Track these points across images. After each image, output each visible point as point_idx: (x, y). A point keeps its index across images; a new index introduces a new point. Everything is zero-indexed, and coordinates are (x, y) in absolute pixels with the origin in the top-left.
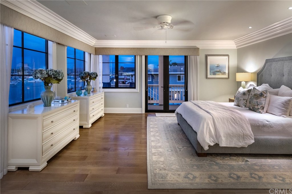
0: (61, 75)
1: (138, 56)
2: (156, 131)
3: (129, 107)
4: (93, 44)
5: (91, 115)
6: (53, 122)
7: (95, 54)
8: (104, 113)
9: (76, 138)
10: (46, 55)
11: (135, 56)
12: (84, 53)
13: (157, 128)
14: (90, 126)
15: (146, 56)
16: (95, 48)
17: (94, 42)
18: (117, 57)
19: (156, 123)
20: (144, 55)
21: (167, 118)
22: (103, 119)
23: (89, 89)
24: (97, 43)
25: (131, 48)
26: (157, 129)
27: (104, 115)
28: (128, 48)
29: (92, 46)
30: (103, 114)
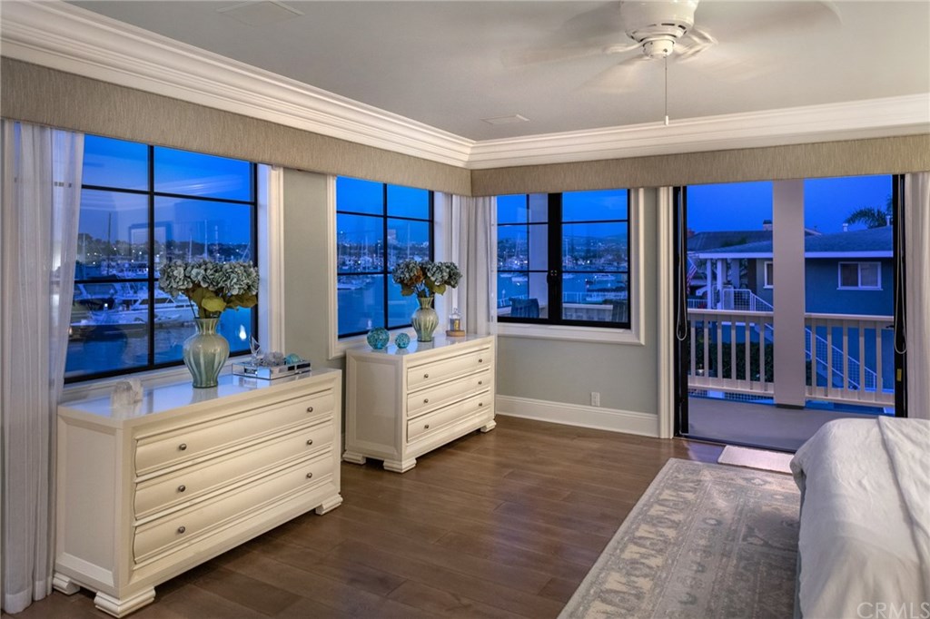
0: (235, 280)
1: (641, 191)
2: (661, 546)
3: (603, 405)
4: (466, 158)
5: (415, 426)
6: (184, 449)
7: (470, 194)
8: (498, 418)
9: (321, 507)
10: (251, 209)
11: (629, 191)
12: (432, 194)
13: (676, 525)
14: (408, 463)
15: (676, 190)
16: (472, 171)
17: (468, 151)
18: (555, 201)
19: (690, 496)
20: (668, 186)
21: (766, 482)
22: (490, 442)
23: (425, 325)
24: (475, 151)
25: (607, 160)
26: (671, 533)
27: (492, 424)
28: (592, 161)
29: (460, 165)
30: (488, 420)
